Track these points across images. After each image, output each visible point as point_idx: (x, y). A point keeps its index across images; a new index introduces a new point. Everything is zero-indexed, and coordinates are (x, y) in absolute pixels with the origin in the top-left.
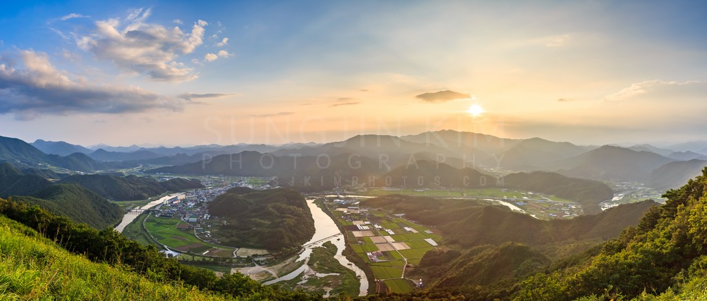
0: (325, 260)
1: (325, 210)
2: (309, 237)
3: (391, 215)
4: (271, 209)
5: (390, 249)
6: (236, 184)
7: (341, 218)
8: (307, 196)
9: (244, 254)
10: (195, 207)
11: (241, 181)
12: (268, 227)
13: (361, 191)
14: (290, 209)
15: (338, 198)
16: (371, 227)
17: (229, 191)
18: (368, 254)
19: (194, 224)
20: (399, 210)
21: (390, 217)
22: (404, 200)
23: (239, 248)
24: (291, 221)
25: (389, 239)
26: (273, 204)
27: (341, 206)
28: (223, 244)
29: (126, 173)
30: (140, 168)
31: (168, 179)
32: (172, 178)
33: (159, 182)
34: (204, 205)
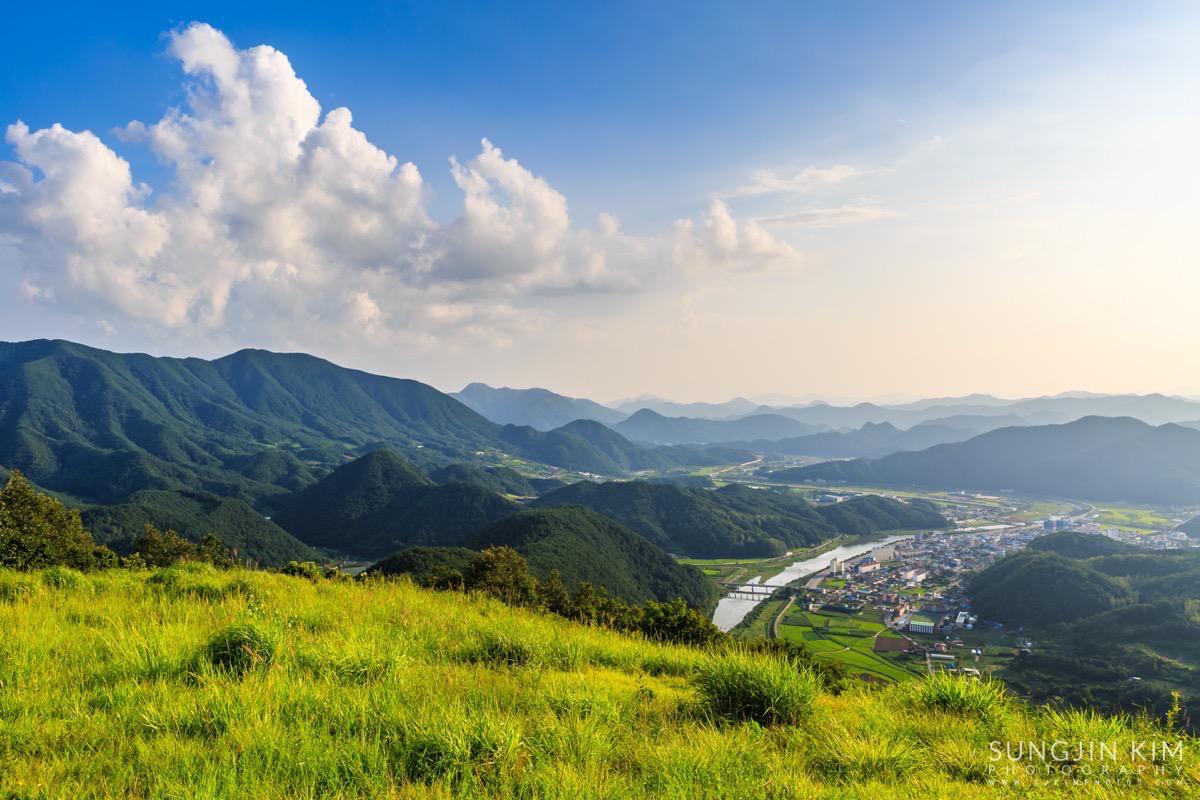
10: (925, 587)
19: (926, 639)
29: (718, 477)
30: (756, 465)
31: (840, 499)
32: (853, 494)
33: (816, 505)
34: (955, 583)
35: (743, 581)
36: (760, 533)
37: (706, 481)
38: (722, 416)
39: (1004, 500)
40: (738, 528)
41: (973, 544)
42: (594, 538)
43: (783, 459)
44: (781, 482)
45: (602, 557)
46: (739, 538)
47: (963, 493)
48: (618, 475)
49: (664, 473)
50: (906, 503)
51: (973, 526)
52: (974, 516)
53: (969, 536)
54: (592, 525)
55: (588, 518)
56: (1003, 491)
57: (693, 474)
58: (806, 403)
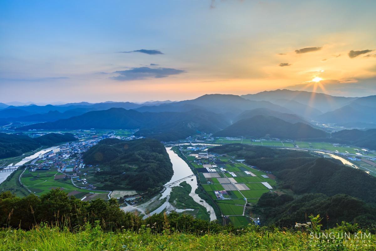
0: (183, 198)
1: (181, 156)
2: (169, 179)
3: (234, 160)
4: (137, 156)
5: (233, 189)
6: (106, 136)
7: (193, 162)
8: (165, 144)
9: (117, 195)
10: (70, 158)
11: (110, 133)
12: (135, 171)
13: (209, 140)
14: (153, 156)
15: (190, 146)
16: (218, 170)
17: (100, 142)
18: (216, 193)
19: (71, 173)
20: (240, 157)
21: (233, 162)
22: (244, 148)
23: (112, 190)
24: (154, 165)
25: (233, 180)
26: (139, 151)
27: (193, 152)
28: (99, 189)
30: (9, 126)
31: (41, 135)
33: (33, 138)
34: (79, 156)
35: (6, 166)
36: (12, 149)
40: (3, 148)
43: (20, 123)
44: (20, 131)
46: (3, 152)
47: (80, 130)
50: (64, 134)
53: (82, 142)
56: (91, 129)
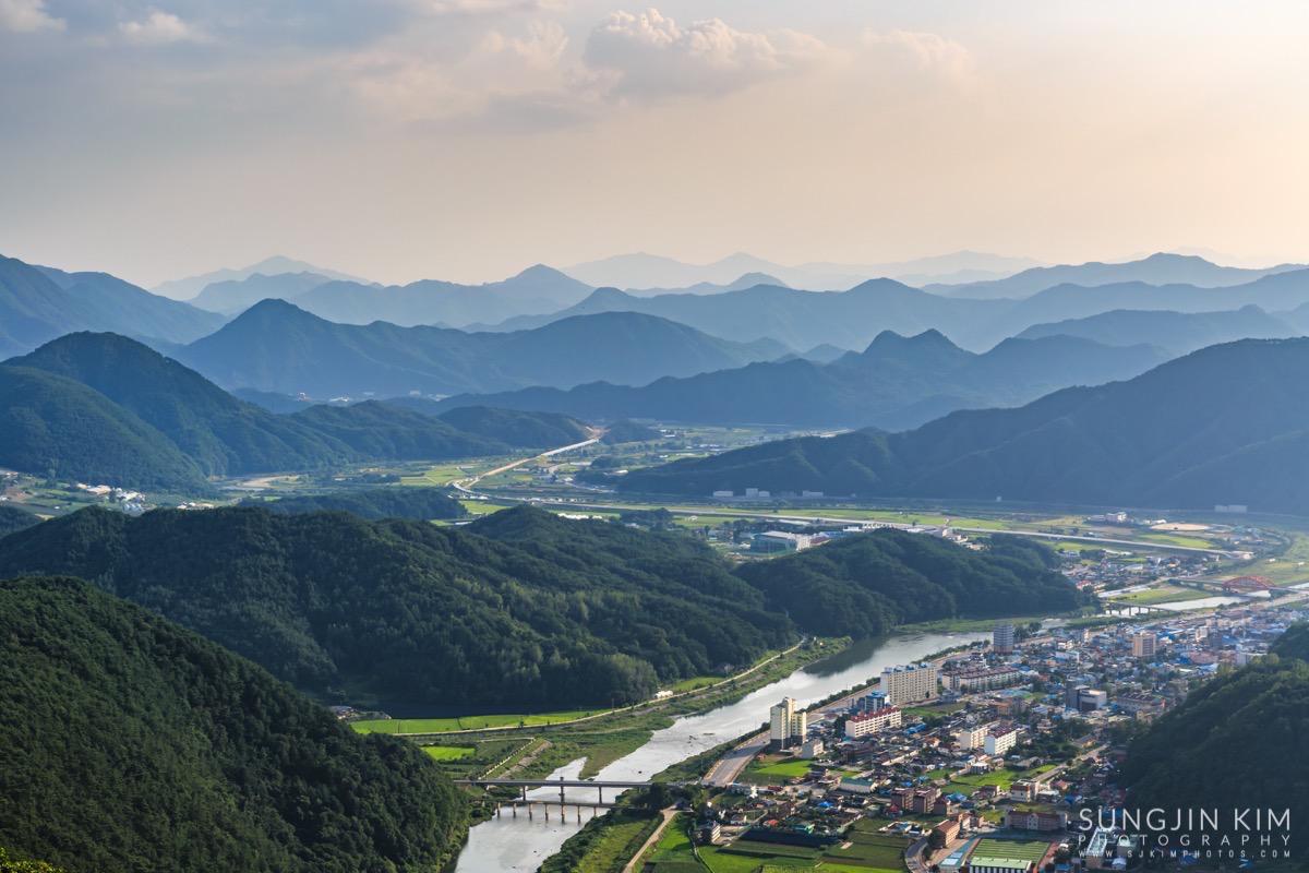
10: (1014, 766)
29: (475, 489)
30: (582, 454)
31: (804, 542)
32: (839, 528)
33: (739, 559)
34: (1091, 753)
35: (538, 772)
36: (585, 641)
37: (443, 501)
38: (494, 319)
39: (1224, 533)
40: (526, 628)
41: (1138, 651)
42: (111, 671)
43: (657, 435)
44: (650, 501)
45: (133, 724)
46: (528, 657)
47: (1121, 517)
48: (193, 491)
49: (326, 481)
50: (977, 547)
51: (1142, 603)
52: (1147, 578)
53: (1130, 630)
54: (104, 635)
55: (93, 616)
56: (1219, 508)
57: (409, 482)
58: (724, 280)
